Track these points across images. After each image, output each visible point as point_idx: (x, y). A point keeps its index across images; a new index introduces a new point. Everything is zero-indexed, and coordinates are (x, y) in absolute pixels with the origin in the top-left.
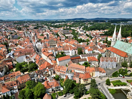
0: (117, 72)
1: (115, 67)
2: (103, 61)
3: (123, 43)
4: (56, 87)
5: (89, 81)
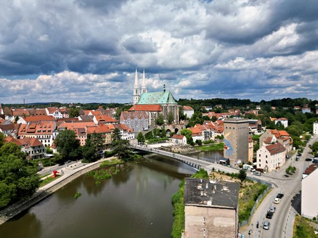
1: (147, 129)
2: (125, 119)
3: (151, 94)
4: (36, 149)
5: (108, 139)
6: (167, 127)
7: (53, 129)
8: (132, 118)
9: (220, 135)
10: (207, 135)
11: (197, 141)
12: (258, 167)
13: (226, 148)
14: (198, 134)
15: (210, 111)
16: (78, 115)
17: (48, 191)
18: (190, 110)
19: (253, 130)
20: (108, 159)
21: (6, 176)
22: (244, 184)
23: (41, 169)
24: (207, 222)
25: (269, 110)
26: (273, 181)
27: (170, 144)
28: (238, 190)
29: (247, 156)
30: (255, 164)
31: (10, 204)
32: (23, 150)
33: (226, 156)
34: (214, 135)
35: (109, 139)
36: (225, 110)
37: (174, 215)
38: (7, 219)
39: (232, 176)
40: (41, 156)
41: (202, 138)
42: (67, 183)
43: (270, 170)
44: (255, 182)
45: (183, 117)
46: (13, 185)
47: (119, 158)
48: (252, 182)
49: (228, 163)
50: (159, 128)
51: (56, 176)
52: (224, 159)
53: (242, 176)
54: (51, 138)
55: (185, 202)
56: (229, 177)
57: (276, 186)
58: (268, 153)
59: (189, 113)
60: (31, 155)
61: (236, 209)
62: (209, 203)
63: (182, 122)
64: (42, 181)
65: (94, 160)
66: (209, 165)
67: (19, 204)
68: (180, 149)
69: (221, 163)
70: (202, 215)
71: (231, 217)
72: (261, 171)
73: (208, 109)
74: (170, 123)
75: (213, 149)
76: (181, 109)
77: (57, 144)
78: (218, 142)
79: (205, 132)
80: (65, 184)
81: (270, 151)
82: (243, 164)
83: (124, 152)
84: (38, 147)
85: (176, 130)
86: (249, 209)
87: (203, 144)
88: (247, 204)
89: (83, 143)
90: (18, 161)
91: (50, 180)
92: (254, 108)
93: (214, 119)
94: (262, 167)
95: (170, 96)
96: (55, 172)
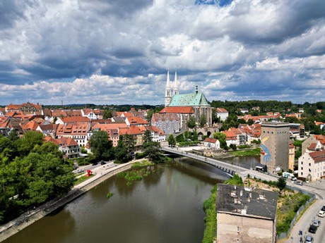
0: (182, 135)
1: (178, 131)
2: (157, 121)
3: (183, 96)
4: (72, 148)
5: (139, 141)
6: (199, 130)
7: (87, 130)
8: (163, 120)
9: (257, 139)
10: (243, 139)
11: (231, 146)
12: (300, 176)
13: (263, 154)
14: (232, 138)
15: (246, 113)
16: (111, 117)
17: (82, 189)
18: (224, 112)
19: (294, 135)
20: (140, 160)
21: (44, 173)
22: (283, 194)
23: (76, 169)
24: (241, 232)
25: (314, 113)
26: (317, 191)
27: (203, 148)
28: (276, 199)
29: (287, 163)
30: (296, 172)
31: (47, 200)
32: (60, 149)
33: (262, 162)
34: (250, 139)
35: (141, 141)
36: (263, 112)
37: (205, 221)
38: (45, 214)
39: (270, 184)
40: (76, 155)
41: (237, 142)
42: (99, 182)
43: (314, 179)
44: (296, 192)
45: (216, 120)
46: (51, 183)
47: (150, 160)
48: (293, 192)
49: (265, 170)
50: (191, 130)
51: (90, 175)
52: (261, 165)
53: (281, 184)
54: (86, 138)
55: (217, 209)
56: (267, 185)
57: (320, 197)
58: (312, 161)
59: (223, 116)
60: (67, 154)
61: (273, 220)
62: (244, 212)
63: (215, 125)
64: (77, 180)
65: (126, 161)
66: (244, 171)
67: (55, 201)
68: (212, 153)
69: (257, 169)
70: (235, 224)
71: (267, 228)
72: (304, 180)
73: (243, 112)
74: (202, 126)
75: (249, 154)
76: (214, 112)
77: (91, 144)
78: (255, 147)
79: (240, 136)
80: (98, 183)
81: (314, 158)
82: (283, 171)
83: (155, 155)
84: (74, 147)
85: (209, 133)
86: (289, 221)
87: (238, 149)
88: (286, 215)
89: (115, 144)
90: (56, 159)
91: (84, 179)
92: (296, 111)
93: (251, 122)
94: (305, 176)
95: (203, 98)
96: (89, 172)
